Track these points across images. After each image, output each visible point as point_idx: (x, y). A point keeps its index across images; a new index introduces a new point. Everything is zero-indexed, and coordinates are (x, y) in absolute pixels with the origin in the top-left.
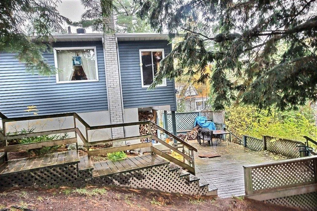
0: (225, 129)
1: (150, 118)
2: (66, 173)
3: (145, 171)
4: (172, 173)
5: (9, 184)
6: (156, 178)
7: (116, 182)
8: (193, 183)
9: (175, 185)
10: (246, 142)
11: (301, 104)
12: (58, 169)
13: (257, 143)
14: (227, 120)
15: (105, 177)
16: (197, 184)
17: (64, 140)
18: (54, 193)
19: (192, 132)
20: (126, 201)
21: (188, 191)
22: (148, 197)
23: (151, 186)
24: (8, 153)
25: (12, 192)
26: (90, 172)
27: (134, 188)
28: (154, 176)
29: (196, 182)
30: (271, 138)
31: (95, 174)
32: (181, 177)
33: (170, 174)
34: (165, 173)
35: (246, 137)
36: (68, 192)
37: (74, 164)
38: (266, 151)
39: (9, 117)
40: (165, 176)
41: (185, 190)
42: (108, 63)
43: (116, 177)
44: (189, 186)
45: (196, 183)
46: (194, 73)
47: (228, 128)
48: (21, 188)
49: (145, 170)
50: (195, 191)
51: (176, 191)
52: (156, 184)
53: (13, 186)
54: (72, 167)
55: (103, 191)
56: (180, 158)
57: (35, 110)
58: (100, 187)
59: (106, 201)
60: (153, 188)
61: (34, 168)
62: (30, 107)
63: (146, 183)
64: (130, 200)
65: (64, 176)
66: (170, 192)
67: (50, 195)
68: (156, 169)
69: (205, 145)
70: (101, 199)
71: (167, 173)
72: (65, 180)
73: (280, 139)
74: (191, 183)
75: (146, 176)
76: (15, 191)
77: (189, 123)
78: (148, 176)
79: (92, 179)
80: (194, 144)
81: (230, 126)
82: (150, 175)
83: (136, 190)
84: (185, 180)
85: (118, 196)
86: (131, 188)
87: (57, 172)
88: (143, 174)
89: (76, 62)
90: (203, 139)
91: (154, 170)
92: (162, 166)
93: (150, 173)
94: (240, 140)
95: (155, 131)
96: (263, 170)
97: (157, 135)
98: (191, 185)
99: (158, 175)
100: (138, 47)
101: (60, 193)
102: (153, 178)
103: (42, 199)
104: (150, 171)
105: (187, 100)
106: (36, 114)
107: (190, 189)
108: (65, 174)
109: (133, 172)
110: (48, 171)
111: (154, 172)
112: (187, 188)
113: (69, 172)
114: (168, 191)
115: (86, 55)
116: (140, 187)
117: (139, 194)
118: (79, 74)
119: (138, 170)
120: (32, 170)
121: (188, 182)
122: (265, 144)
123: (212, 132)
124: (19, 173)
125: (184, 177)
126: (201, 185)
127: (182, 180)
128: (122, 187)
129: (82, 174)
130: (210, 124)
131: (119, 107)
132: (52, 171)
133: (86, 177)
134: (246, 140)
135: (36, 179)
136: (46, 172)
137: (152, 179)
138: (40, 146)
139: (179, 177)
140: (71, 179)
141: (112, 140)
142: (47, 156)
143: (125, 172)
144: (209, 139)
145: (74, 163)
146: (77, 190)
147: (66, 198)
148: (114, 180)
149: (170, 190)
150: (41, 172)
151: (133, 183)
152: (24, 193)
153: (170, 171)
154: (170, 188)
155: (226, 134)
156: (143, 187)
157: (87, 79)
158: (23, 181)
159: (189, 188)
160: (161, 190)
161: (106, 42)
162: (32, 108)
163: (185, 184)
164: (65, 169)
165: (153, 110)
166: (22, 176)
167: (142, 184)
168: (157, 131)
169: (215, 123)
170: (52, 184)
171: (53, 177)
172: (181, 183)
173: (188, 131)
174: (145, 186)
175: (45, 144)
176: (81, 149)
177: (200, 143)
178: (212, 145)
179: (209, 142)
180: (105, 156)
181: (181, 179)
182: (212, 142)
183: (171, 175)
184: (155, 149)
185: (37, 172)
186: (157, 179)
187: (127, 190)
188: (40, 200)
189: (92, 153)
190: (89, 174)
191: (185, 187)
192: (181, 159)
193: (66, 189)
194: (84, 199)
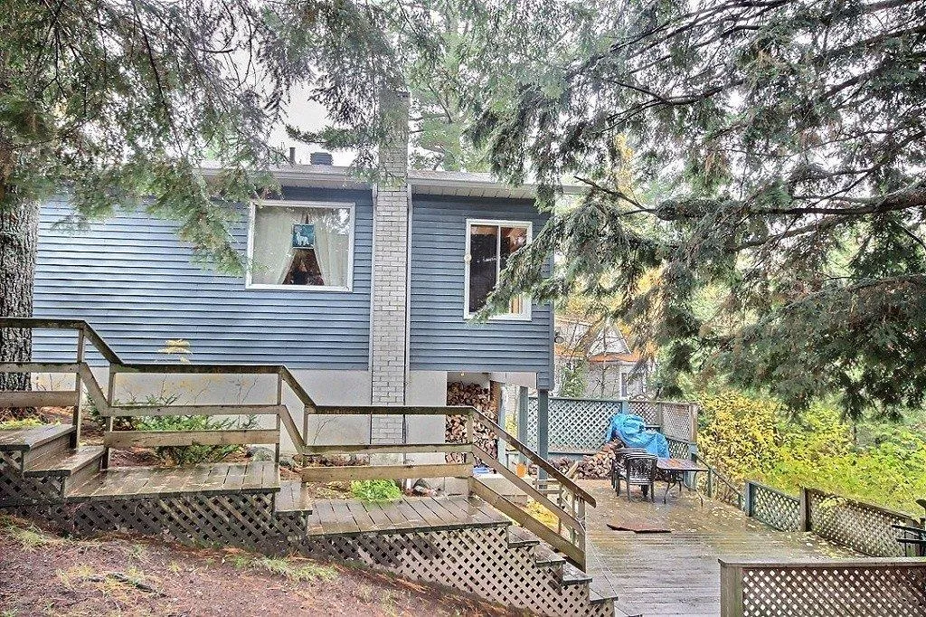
0: (694, 458)
1: (481, 403)
2: (244, 514)
3: (444, 538)
4: (517, 551)
5: (108, 522)
6: (472, 560)
7: (365, 556)
8: (571, 588)
9: (522, 585)
10: (752, 503)
11: (910, 405)
12: (225, 501)
13: (785, 507)
14: (705, 432)
15: (340, 537)
16: (582, 593)
17: (247, 433)
18: (210, 560)
19: (599, 456)
20: (384, 607)
21: (557, 609)
22: (444, 607)
23: (454, 580)
24: (110, 450)
25: (114, 543)
26: (302, 519)
27: (408, 579)
28: (467, 554)
29: (581, 587)
30: (823, 496)
31: (312, 528)
32: (538, 565)
33: (508, 555)
34: (497, 549)
35: (752, 487)
36: (241, 561)
37: (266, 494)
38: (808, 533)
39: (125, 362)
40: (495, 558)
41: (549, 606)
42: (380, 248)
43: (368, 542)
44: (560, 594)
45: (580, 590)
46: (605, 291)
47: (708, 457)
48: (134, 536)
49: (444, 533)
50: (576, 611)
51: (522, 603)
52: (468, 576)
53: (115, 528)
54: (259, 500)
55: (328, 573)
56: (551, 521)
57: (186, 351)
58: (323, 561)
59: (334, 598)
60: (460, 586)
61: (169, 490)
62: (173, 343)
63: (443, 568)
64: (394, 604)
65: (237, 521)
66: (506, 604)
67: (200, 564)
68: (473, 536)
69: (630, 497)
70: (320, 591)
71: (501, 551)
72: (239, 532)
73: (850, 503)
74: (566, 588)
75: (443, 550)
76: (119, 541)
77: (591, 428)
78: (449, 550)
79: (305, 539)
80: (600, 491)
81: (711, 450)
82: (455, 549)
83: (413, 586)
84: (550, 577)
85: (366, 590)
86: (401, 578)
87: (223, 508)
88: (438, 545)
89: (300, 239)
90: (627, 479)
91: (467, 537)
92: (491, 530)
93: (455, 542)
94: (740, 496)
95: (492, 443)
96: (778, 579)
97: (497, 452)
98: (566, 593)
99: (478, 554)
100: (464, 212)
101: (224, 561)
102: (463, 558)
103: (180, 569)
104: (456, 537)
105: (594, 364)
106: (184, 361)
107: (563, 603)
108: (239, 516)
109: (410, 536)
110: (201, 504)
111: (466, 541)
112: (554, 600)
113: (251, 512)
114: (500, 600)
115: (327, 221)
116: (426, 577)
117: (422, 595)
118: (304, 270)
119: (425, 530)
120: (164, 496)
121: (558, 583)
122: (808, 512)
123: (655, 462)
124: (134, 499)
125: (547, 569)
126: (594, 597)
127: (541, 575)
128: (379, 572)
129: (282, 522)
130: (652, 439)
131: (396, 364)
132: (211, 505)
133: (291, 531)
134: (752, 494)
135: (171, 519)
136: (195, 505)
137: (460, 561)
138: (187, 440)
139: (533, 567)
140: (254, 530)
141: (367, 447)
142: (200, 469)
143: (390, 533)
144: (645, 480)
145: (266, 492)
146: (266, 561)
147: (235, 574)
148: (360, 550)
149: (505, 599)
150: (186, 504)
151: (408, 566)
152: (140, 550)
153: (510, 546)
154: (505, 593)
155: (697, 471)
156: (432, 579)
157: (321, 283)
158: (139, 520)
159: (560, 599)
160: (483, 594)
161: (382, 194)
162: (179, 346)
163: (549, 589)
164: (242, 503)
165: (492, 383)
166: (141, 506)
167: (431, 570)
168: (496, 441)
169: (667, 439)
170: (206, 537)
171: (211, 519)
172: (538, 584)
173: (589, 452)
174: (440, 578)
175: (200, 437)
176: (287, 464)
177: (618, 491)
178: (653, 499)
179: (645, 489)
180: (344, 490)
181: (539, 572)
182: (652, 490)
183: (512, 557)
184: (478, 485)
185: (174, 501)
186: (475, 563)
187: (391, 581)
188: (175, 570)
189: (314, 474)
190: (299, 523)
191: (548, 595)
192: (551, 524)
193: (239, 554)
194: (278, 585)
